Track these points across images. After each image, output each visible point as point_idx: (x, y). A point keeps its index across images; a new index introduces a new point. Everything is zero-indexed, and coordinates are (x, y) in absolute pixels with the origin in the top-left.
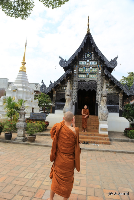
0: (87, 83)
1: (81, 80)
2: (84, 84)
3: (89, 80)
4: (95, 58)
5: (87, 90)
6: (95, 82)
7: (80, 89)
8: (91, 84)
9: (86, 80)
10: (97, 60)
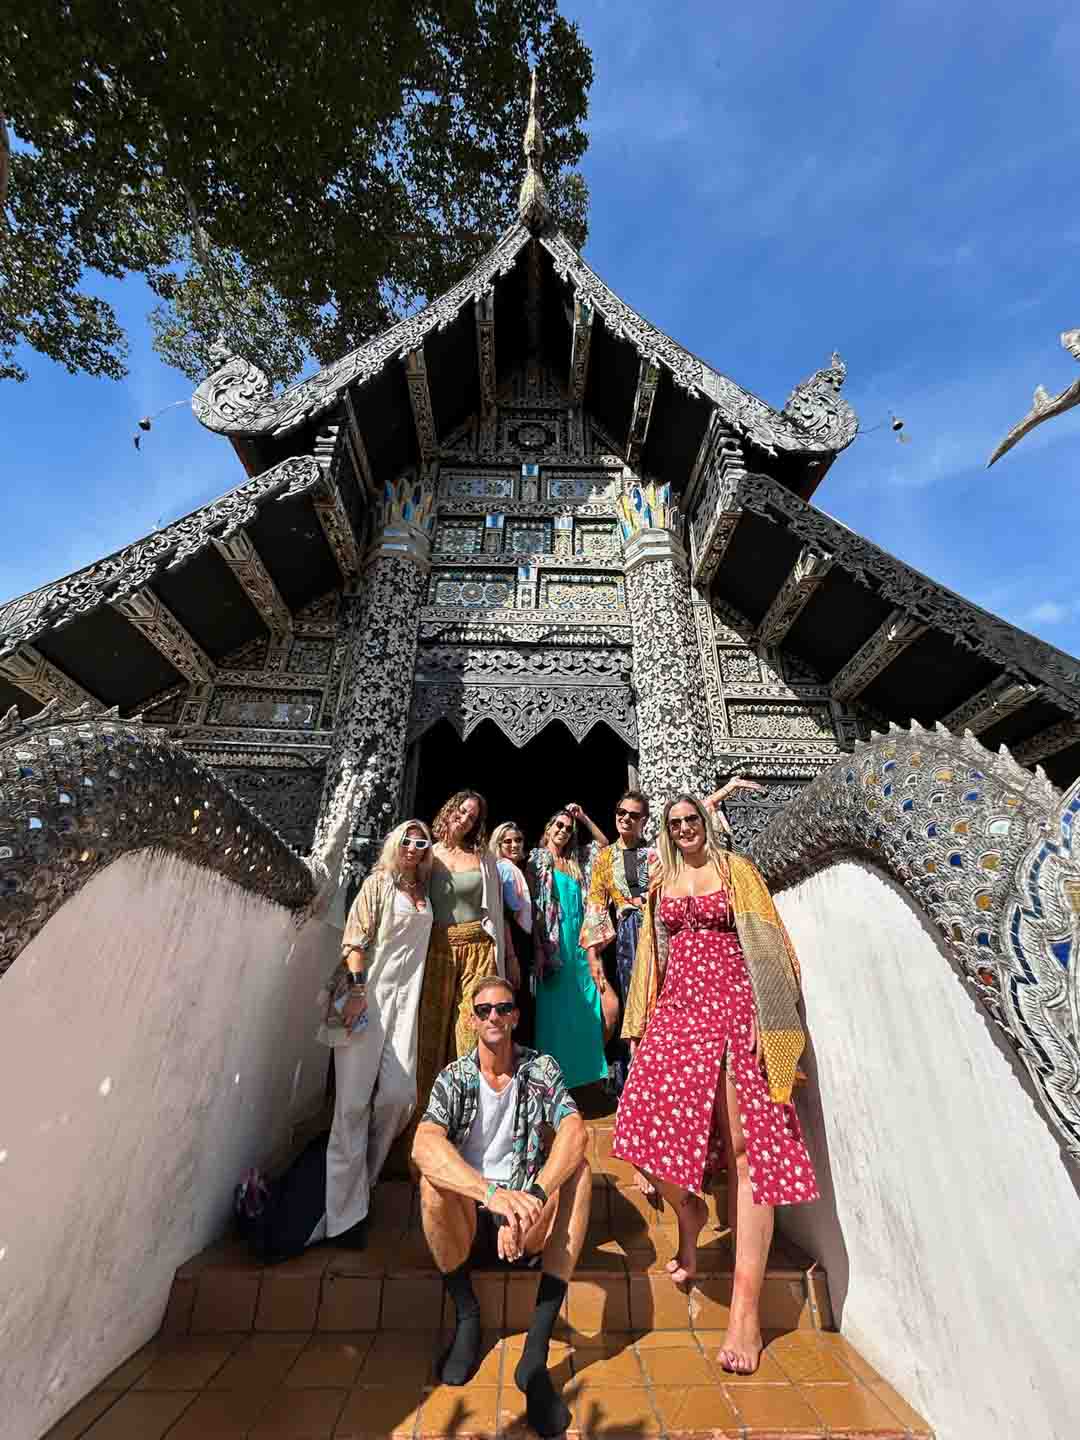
1: (450, 631)
2: (489, 669)
3: (539, 626)
4: (600, 454)
5: (519, 737)
6: (615, 644)
7: (443, 721)
8: (572, 668)
9: (511, 624)
10: (619, 469)
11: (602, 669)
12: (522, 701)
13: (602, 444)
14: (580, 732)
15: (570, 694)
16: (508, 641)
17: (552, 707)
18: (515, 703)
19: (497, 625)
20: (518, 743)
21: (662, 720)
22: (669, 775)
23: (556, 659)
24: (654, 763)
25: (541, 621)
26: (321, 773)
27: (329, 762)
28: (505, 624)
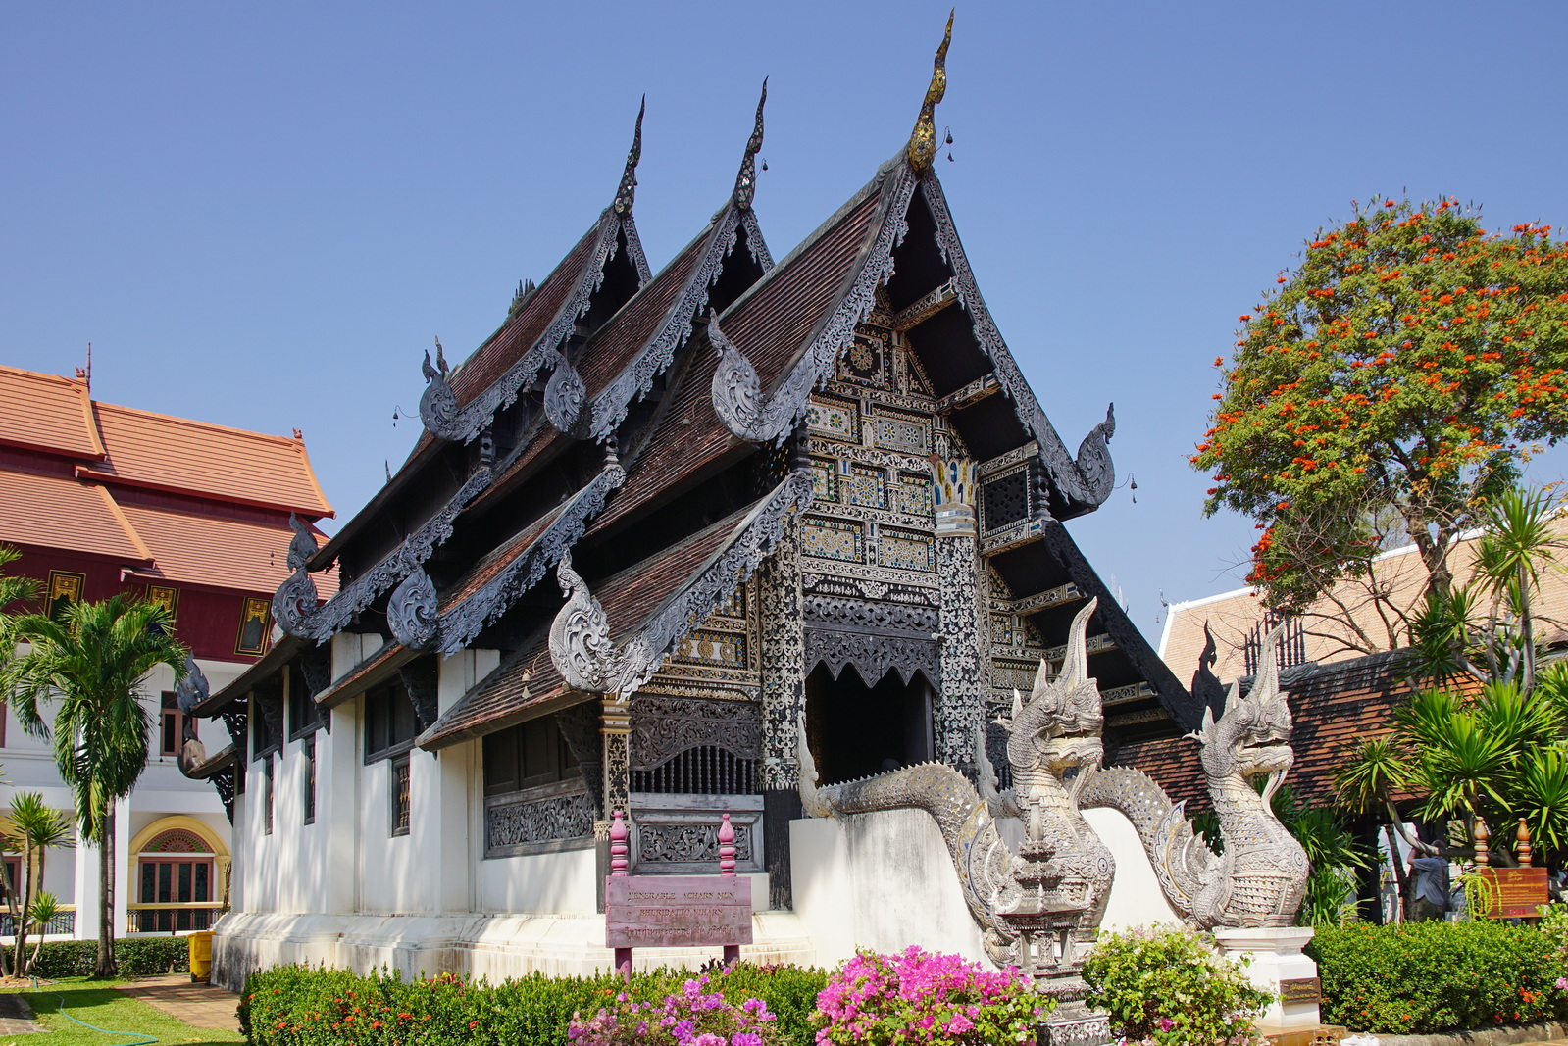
0: (867, 607)
1: (822, 583)
2: (847, 620)
3: (882, 584)
4: (914, 390)
5: (870, 679)
6: (930, 604)
7: (821, 663)
8: (900, 622)
9: (864, 581)
10: (930, 416)
11: (919, 625)
12: (871, 648)
13: (916, 378)
14: (907, 677)
15: (899, 645)
16: (862, 596)
17: (890, 655)
18: (865, 650)
19: (855, 580)
20: (870, 686)
21: (963, 678)
22: (965, 719)
23: (890, 613)
24: (955, 708)
25: (882, 579)
26: (756, 706)
27: (766, 699)
28: (860, 580)
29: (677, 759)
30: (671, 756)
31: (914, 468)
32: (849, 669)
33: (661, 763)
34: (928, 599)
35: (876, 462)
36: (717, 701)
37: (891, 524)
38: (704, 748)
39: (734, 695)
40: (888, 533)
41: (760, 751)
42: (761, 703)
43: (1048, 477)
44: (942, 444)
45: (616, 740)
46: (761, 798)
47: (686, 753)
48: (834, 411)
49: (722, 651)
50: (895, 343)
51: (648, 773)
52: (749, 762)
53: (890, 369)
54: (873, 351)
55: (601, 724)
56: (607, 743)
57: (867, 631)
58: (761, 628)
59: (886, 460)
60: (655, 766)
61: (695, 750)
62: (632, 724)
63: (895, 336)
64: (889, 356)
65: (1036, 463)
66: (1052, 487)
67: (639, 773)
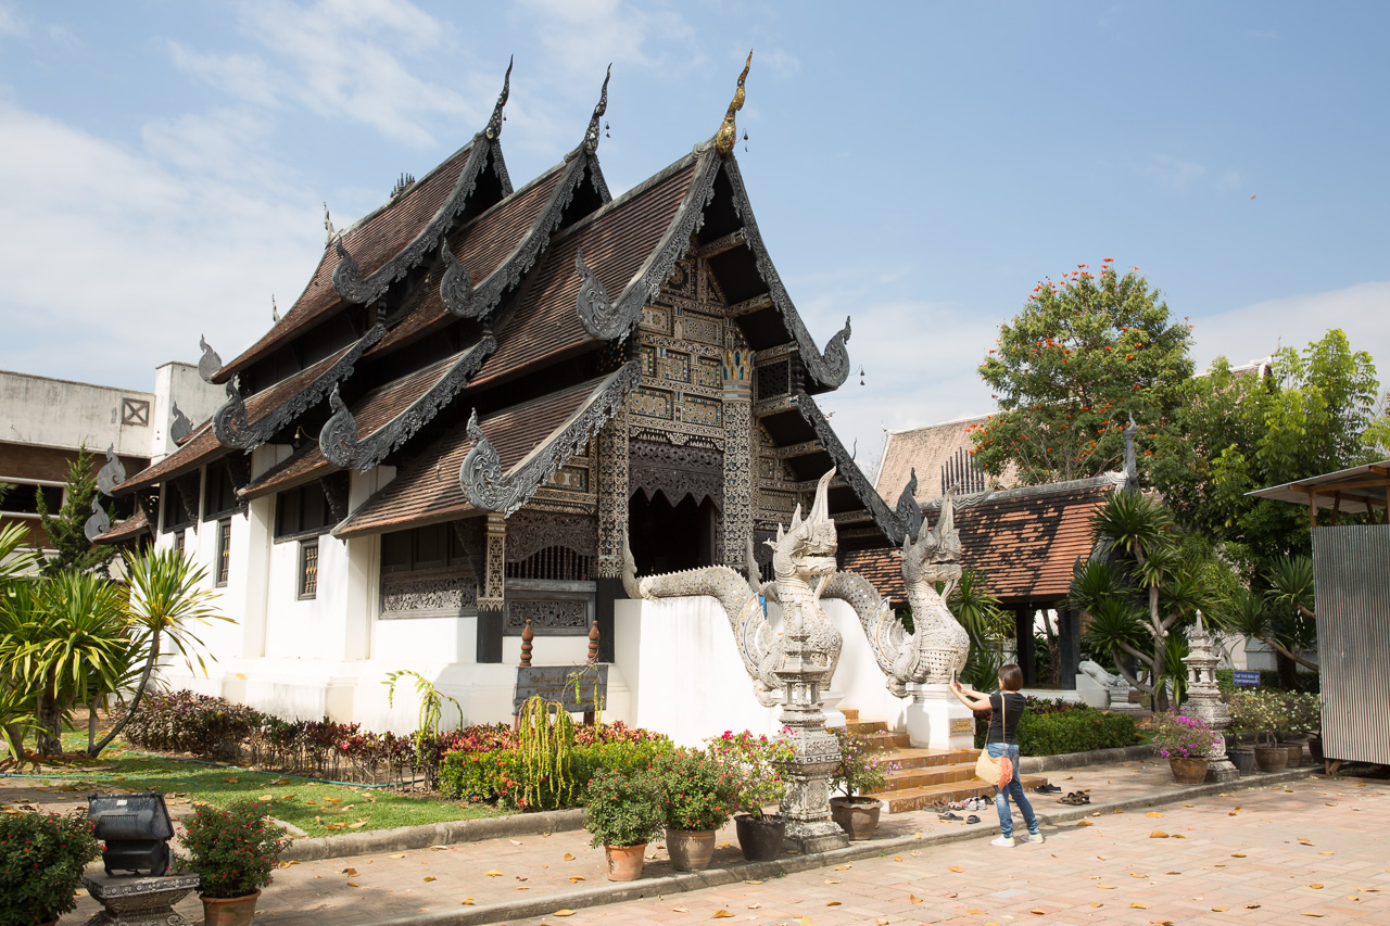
0: (673, 450)
1: (643, 433)
4: (713, 300)
5: (674, 500)
6: (717, 449)
7: (640, 489)
8: (696, 461)
9: (672, 433)
10: (722, 318)
11: (709, 463)
12: (674, 479)
13: (713, 291)
14: (699, 500)
15: (695, 477)
16: (670, 442)
17: (687, 484)
18: (671, 481)
19: (665, 431)
20: (674, 505)
21: (739, 502)
22: (740, 531)
23: (689, 455)
25: (684, 432)
26: (595, 518)
27: (600, 514)
28: (669, 432)
29: (537, 555)
30: (533, 553)
31: (709, 355)
32: (659, 494)
33: (526, 558)
34: (715, 445)
35: (683, 350)
36: (567, 514)
37: (692, 392)
38: (556, 547)
39: (579, 510)
40: (689, 399)
41: (596, 550)
42: (598, 516)
43: (804, 366)
44: (730, 337)
45: (496, 541)
46: (594, 583)
47: (543, 551)
48: (656, 313)
49: (571, 479)
50: (700, 266)
51: (517, 565)
52: (587, 557)
53: (695, 284)
54: (684, 271)
55: (486, 530)
56: (490, 542)
57: (672, 467)
58: (599, 462)
59: (690, 347)
60: (523, 559)
61: (550, 548)
62: (507, 529)
63: (699, 261)
64: (695, 275)
65: (796, 356)
66: (806, 373)
67: (510, 564)
